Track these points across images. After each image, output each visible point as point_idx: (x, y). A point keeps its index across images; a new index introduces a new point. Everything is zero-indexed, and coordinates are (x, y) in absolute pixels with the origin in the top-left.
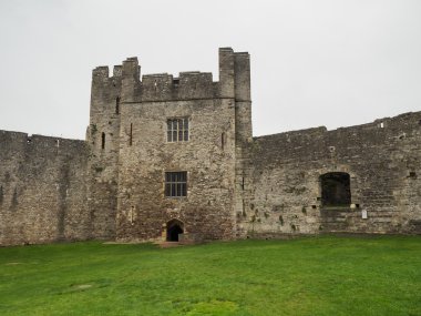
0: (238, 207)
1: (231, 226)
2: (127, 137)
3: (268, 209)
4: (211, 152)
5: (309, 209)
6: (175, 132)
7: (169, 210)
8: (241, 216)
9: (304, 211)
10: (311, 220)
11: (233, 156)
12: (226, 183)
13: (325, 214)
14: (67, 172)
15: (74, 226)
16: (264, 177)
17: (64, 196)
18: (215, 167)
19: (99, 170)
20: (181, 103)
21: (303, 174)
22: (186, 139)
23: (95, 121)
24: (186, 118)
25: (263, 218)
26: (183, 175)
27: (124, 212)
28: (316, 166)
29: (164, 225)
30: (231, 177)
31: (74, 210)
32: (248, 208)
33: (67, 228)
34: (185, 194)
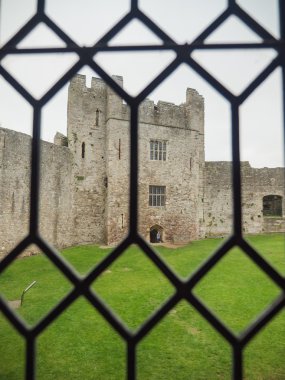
0: (200, 215)
1: (195, 229)
2: (116, 151)
3: (223, 217)
4: (183, 172)
5: (256, 218)
6: (156, 153)
7: (152, 218)
8: (202, 221)
9: (252, 218)
10: (256, 224)
11: (198, 176)
12: (192, 197)
13: (267, 221)
14: (59, 179)
15: (63, 232)
16: (220, 194)
17: (57, 203)
18: (185, 184)
19: (81, 178)
20: (162, 128)
21: (252, 195)
22: (165, 159)
23: (75, 130)
24: (165, 141)
25: (219, 224)
26: (162, 189)
27: (114, 219)
28: (261, 190)
29: (148, 230)
30: (196, 193)
31: (63, 217)
32: (206, 216)
33: (59, 235)
34: (163, 204)
